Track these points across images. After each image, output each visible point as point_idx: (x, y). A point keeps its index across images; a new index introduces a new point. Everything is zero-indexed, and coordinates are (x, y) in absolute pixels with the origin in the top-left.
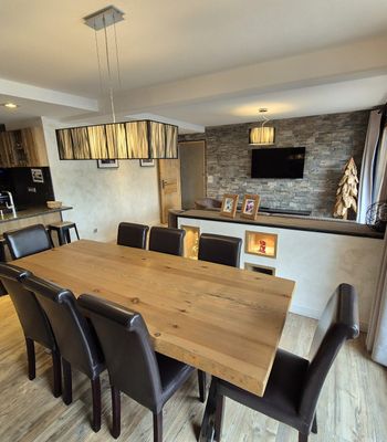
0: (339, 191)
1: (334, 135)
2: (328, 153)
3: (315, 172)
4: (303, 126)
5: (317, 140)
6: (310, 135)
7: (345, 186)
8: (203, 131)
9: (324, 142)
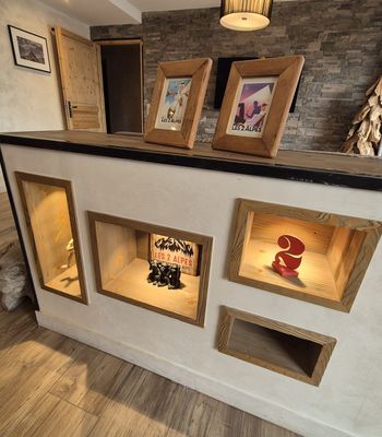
0: (351, 133)
1: (353, 37)
2: (338, 71)
3: (313, 104)
4: (304, 19)
5: (324, 47)
6: (315, 36)
7: (364, 126)
8: (139, 20)
9: (333, 51)
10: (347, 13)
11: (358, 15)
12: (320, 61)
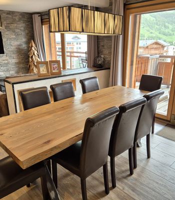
1: (15, 25)
2: (14, 37)
3: (10, 50)
5: (6, 27)
9: (10, 29)
10: (10, 16)
11: (14, 18)
12: (7, 33)
